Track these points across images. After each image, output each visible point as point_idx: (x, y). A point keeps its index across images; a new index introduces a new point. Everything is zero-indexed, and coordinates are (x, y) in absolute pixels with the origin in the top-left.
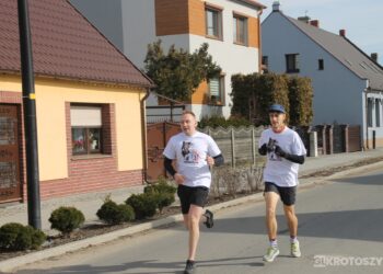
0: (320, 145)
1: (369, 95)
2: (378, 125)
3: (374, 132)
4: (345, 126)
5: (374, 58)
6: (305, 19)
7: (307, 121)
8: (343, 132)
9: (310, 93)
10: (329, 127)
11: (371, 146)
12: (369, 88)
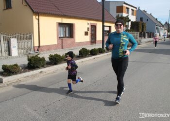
5: (156, 19)
6: (144, 11)
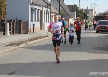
0: (10, 30)
1: (32, 6)
2: (35, 21)
3: (34, 24)
4: (21, 21)
7: (4, 18)
8: (20, 24)
9: (6, 3)
10: (14, 21)
11: (32, 31)
12: (32, 3)
